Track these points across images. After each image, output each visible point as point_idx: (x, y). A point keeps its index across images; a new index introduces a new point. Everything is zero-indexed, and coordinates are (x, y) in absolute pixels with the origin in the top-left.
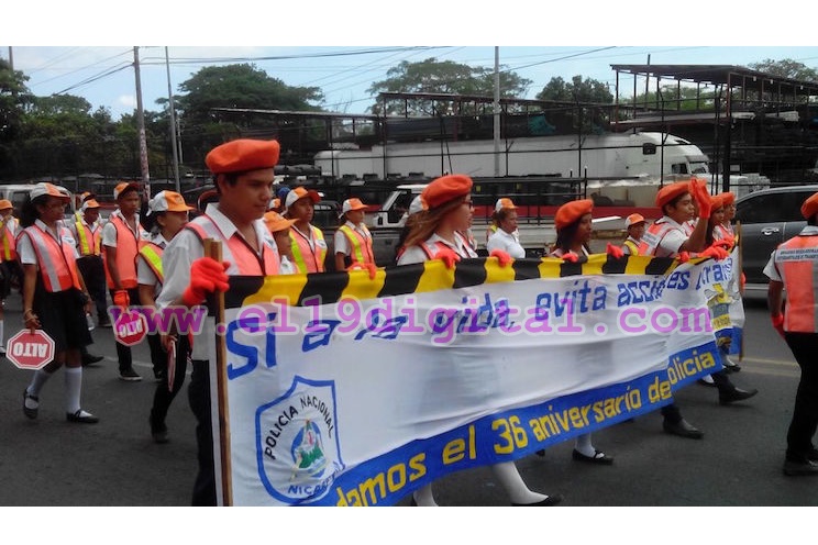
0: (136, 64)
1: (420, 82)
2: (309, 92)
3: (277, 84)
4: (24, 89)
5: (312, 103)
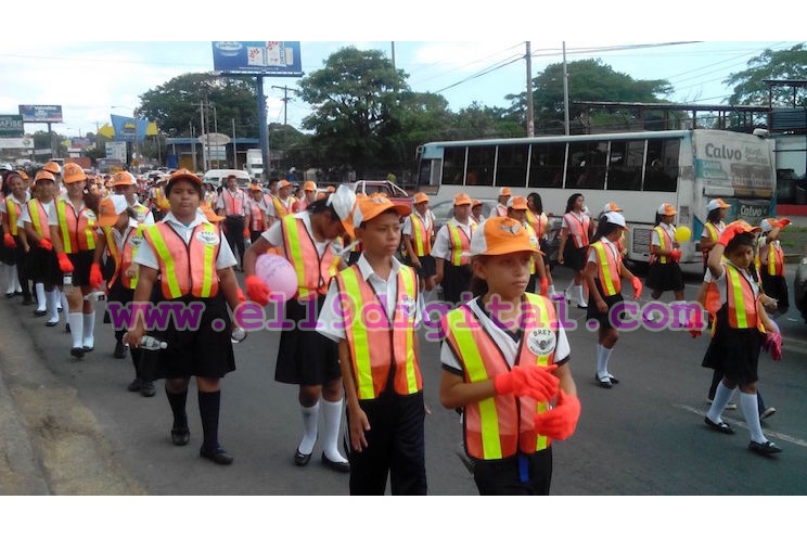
0: (528, 56)
4: (404, 87)
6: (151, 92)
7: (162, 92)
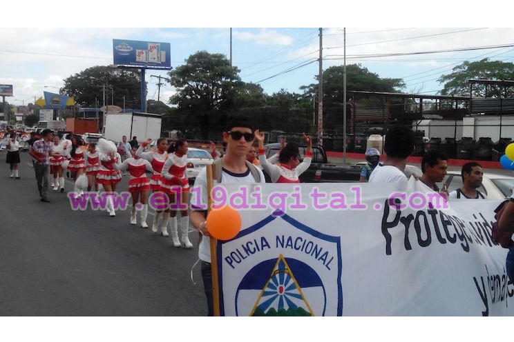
1: (478, 75)
2: (396, 82)
3: (374, 76)
4: (237, 78)
5: (397, 89)
6: (72, 77)
7: (79, 78)
